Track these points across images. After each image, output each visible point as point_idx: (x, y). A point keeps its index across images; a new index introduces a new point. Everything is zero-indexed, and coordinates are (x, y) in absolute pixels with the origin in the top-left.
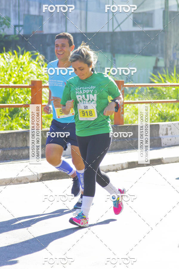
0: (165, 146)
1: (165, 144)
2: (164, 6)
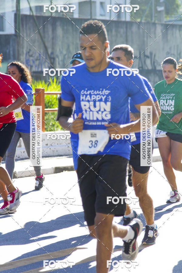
0: (18, 158)
1: (18, 156)
2: (15, 9)
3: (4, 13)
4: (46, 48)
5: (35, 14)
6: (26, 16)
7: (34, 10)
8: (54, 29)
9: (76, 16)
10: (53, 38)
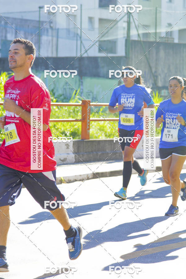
2: (126, 35)
3: (117, 39)
4: (150, 68)
5: (142, 39)
6: (135, 41)
7: (141, 36)
8: (157, 53)
9: (176, 41)
10: (156, 60)
